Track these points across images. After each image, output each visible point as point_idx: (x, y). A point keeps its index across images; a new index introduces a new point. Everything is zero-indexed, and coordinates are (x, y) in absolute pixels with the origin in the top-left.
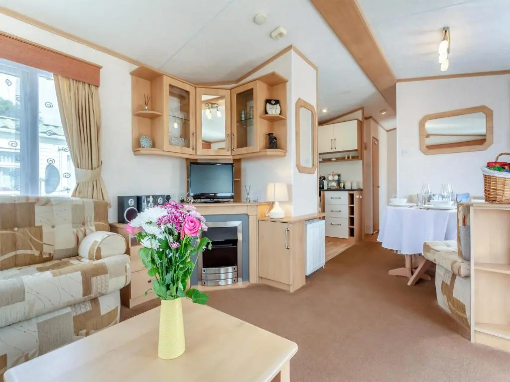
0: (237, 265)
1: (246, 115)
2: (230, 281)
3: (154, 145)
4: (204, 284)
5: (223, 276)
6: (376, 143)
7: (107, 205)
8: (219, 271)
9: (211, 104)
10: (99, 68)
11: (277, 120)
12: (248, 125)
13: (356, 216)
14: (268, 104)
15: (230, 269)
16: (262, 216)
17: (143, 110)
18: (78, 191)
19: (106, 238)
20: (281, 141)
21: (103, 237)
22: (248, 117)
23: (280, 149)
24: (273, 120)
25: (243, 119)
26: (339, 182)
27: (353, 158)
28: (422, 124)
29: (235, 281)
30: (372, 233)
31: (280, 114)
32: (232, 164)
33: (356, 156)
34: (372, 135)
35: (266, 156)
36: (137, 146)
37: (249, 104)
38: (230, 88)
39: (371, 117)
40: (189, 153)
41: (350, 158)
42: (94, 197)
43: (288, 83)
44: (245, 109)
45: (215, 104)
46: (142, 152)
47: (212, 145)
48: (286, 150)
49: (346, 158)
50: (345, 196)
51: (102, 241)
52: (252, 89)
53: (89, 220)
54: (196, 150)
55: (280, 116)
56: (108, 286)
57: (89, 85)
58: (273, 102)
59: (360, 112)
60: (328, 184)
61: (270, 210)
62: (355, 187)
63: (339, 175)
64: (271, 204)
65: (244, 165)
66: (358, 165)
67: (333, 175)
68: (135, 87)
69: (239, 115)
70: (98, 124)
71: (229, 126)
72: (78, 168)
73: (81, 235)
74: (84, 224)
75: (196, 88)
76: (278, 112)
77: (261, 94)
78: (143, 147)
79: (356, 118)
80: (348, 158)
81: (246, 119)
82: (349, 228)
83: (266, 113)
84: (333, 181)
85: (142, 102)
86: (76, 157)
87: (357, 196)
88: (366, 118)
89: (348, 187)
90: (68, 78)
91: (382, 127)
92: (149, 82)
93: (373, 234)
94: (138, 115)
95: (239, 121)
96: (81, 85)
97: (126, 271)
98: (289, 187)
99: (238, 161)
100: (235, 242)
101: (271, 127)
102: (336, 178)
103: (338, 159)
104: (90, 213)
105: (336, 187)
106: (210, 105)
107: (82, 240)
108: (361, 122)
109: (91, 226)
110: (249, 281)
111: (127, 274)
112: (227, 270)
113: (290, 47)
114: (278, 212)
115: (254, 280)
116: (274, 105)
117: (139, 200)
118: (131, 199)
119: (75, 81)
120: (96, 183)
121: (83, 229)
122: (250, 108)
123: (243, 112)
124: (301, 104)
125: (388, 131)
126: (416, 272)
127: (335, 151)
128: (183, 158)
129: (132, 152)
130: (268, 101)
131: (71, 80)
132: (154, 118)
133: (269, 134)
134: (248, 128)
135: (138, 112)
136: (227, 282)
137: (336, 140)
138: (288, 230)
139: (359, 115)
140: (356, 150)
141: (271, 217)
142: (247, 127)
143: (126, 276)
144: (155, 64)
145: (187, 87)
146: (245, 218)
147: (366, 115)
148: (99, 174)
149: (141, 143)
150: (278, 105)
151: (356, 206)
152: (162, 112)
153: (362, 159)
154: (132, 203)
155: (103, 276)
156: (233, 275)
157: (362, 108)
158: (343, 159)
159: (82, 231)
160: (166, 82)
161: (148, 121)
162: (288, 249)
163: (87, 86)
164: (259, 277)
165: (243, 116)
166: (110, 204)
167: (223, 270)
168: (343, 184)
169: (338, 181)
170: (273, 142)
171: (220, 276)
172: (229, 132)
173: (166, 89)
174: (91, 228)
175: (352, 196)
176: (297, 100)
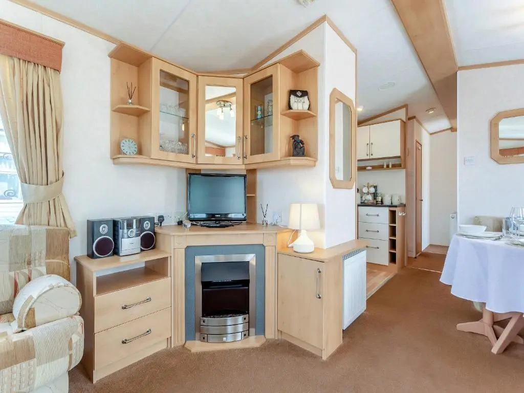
0: (248, 313)
1: (263, 111)
2: (239, 337)
3: (140, 152)
4: (203, 339)
5: (230, 329)
6: (420, 148)
7: (68, 234)
8: (226, 321)
9: (222, 101)
10: (60, 45)
11: (305, 118)
12: (266, 124)
13: (398, 239)
14: (292, 97)
15: (240, 319)
16: (283, 248)
17: (126, 104)
18: (26, 214)
19: (48, 291)
20: (309, 146)
21: (43, 289)
22: (266, 115)
23: (309, 156)
24: (298, 118)
25: (259, 117)
26: (375, 195)
27: (394, 166)
28: (494, 125)
29: (247, 334)
30: (414, 256)
31: (309, 109)
32: (245, 176)
33: (398, 164)
34: (416, 138)
35: (290, 166)
36: (117, 152)
37: (267, 98)
38: (242, 77)
39: (414, 117)
40: (188, 161)
41: (390, 166)
42: (50, 223)
43: (319, 67)
44: (263, 104)
45: (227, 102)
46: (121, 160)
47: (227, 150)
48: (317, 159)
49: (385, 167)
50: (385, 213)
51: (38, 298)
52: (271, 76)
53: (37, 257)
54: (197, 158)
55: (309, 112)
56: (34, 379)
57: (45, 67)
58: (299, 94)
59: (403, 110)
60: (362, 197)
61: (293, 241)
62: (396, 203)
63: (375, 187)
64: (296, 233)
65: (260, 176)
66: (401, 174)
67: (368, 187)
68: (115, 73)
69: (254, 110)
70: (58, 120)
71: (241, 126)
72: (26, 183)
73: (21, 280)
74: (29, 263)
75: (197, 76)
76: (306, 106)
77: (282, 82)
78: (124, 154)
79: (400, 117)
80: (388, 166)
81: (263, 117)
82: (390, 252)
83: (290, 108)
84: (368, 193)
85: (124, 93)
86: (23, 168)
87: (399, 214)
88: (409, 119)
89: (387, 201)
90: (11, 56)
91: (426, 130)
92: (135, 68)
93: (415, 258)
94: (119, 111)
95: (254, 119)
96: (31, 67)
97: (70, 348)
98: (321, 209)
99: (253, 171)
100: (246, 283)
101: (296, 127)
102: (372, 190)
103: (374, 168)
104: (39, 247)
105: (372, 201)
106: (222, 103)
107: (22, 287)
108: (404, 122)
109: (40, 265)
110: (264, 335)
111: (73, 352)
112: (236, 320)
113: (323, 19)
114: (304, 243)
115: (271, 333)
116: (301, 96)
117: (115, 224)
118: (102, 226)
119: (21, 61)
120: (54, 204)
121: (26, 271)
122: (268, 102)
123: (259, 108)
124: (337, 97)
125: (431, 134)
126: (505, 334)
127: (371, 157)
128: (181, 168)
129: (111, 161)
130: (293, 92)
131: (16, 60)
132: (141, 115)
133: (293, 137)
134: (266, 129)
135: (117, 107)
136: (235, 337)
137: (373, 145)
138: (320, 272)
139: (402, 114)
140: (399, 157)
141: (295, 249)
142: (264, 127)
143: (71, 356)
144: (143, 45)
145: (186, 75)
146: (260, 250)
147: (410, 115)
148: (60, 191)
149: (122, 148)
150: (306, 97)
151: (398, 225)
152: (150, 107)
153: (405, 168)
154: (104, 230)
155: (24, 365)
156: (244, 327)
157: (406, 106)
158: (381, 167)
159: (24, 274)
160: (156, 67)
161: (133, 119)
162: (320, 298)
163: (41, 69)
164: (278, 330)
165: (259, 113)
166: (74, 231)
167: (230, 320)
168: (380, 198)
169: (374, 193)
170: (298, 147)
171: (226, 329)
172: (241, 135)
173: (155, 77)
174: (39, 268)
175: (393, 214)
176: (331, 90)
